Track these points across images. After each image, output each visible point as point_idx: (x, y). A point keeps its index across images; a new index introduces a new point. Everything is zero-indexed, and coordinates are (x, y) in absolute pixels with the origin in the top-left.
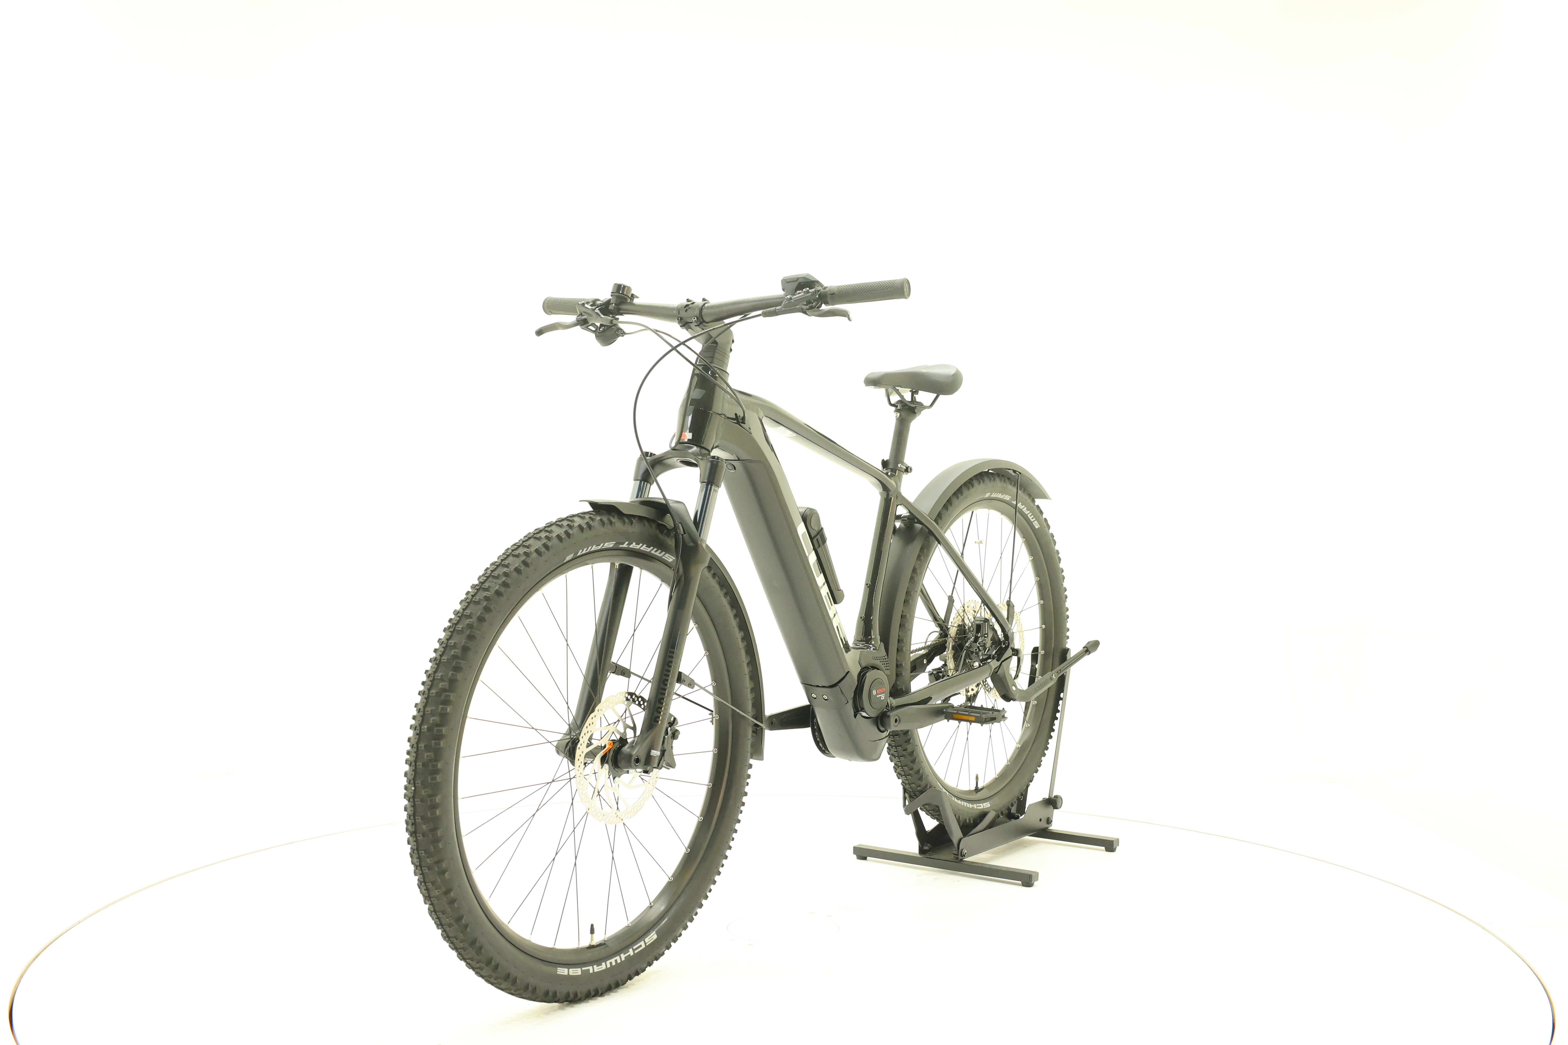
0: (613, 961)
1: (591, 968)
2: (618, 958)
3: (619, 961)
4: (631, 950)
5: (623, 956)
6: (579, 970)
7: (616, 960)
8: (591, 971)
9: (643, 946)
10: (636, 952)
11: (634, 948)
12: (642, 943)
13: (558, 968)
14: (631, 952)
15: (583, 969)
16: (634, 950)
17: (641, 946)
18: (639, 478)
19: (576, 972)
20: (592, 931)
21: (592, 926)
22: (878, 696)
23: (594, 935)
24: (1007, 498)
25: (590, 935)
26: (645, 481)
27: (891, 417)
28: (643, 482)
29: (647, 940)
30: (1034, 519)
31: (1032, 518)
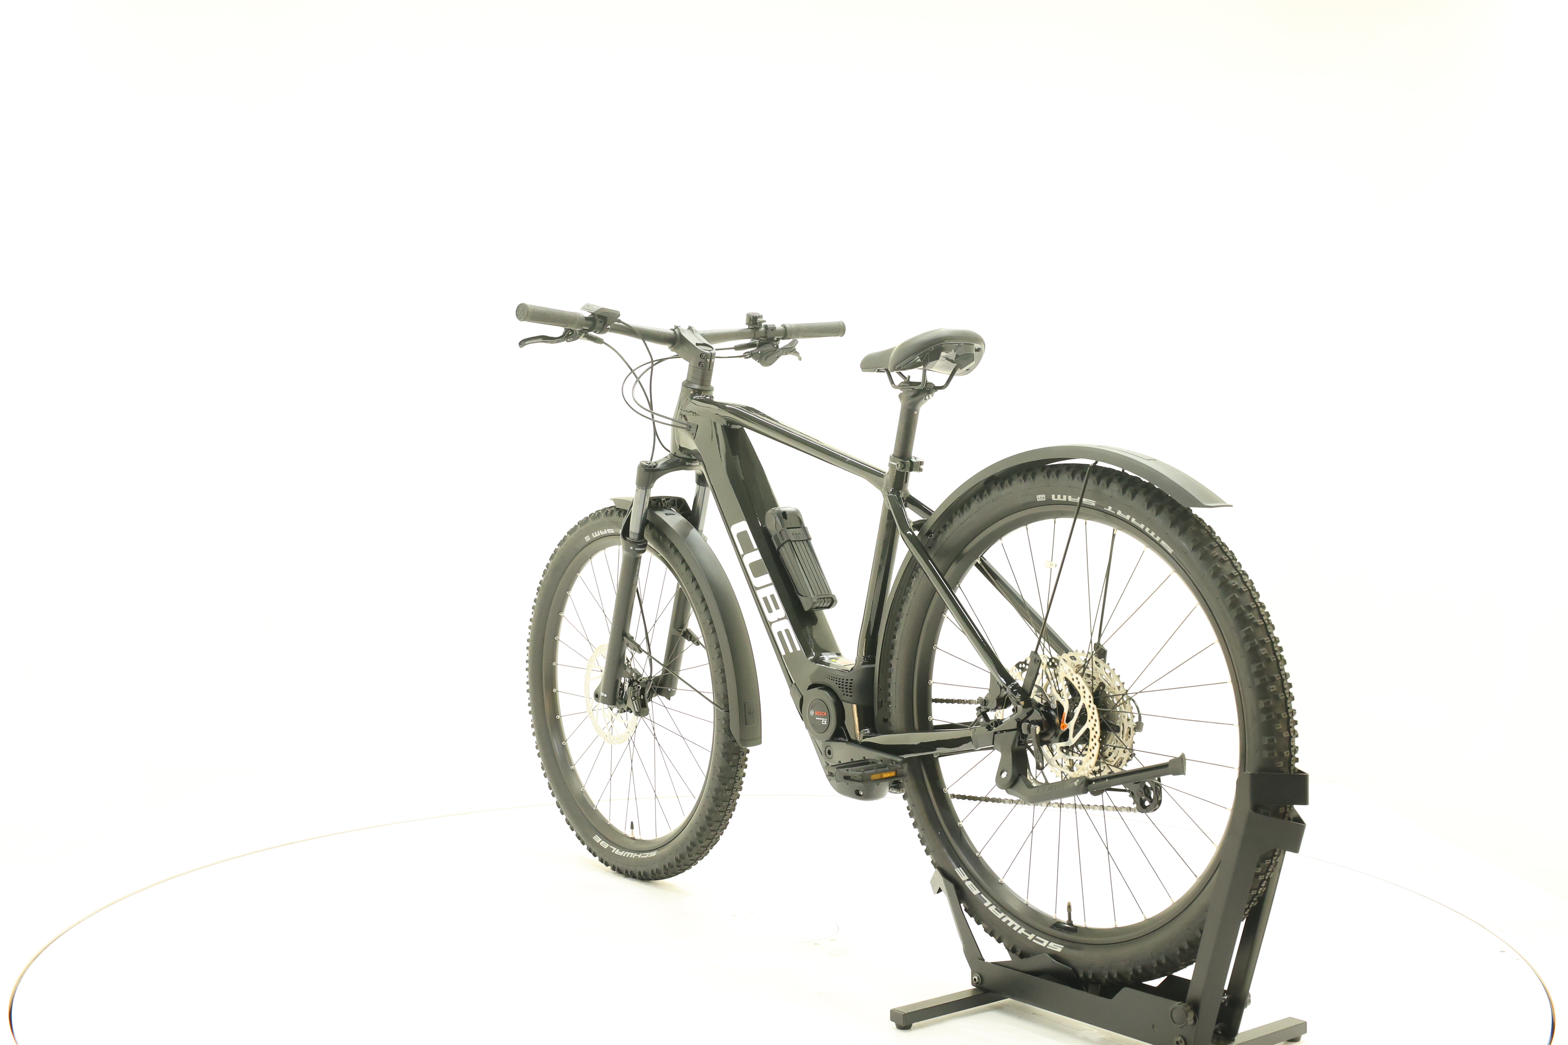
0: (629, 853)
1: (615, 849)
2: (632, 854)
3: (631, 857)
4: (641, 854)
5: (635, 855)
6: (608, 845)
7: (630, 855)
8: (613, 851)
9: (647, 856)
10: (642, 857)
12: (648, 854)
13: (596, 836)
14: (640, 856)
15: (611, 847)
21: (632, 823)
22: (816, 718)
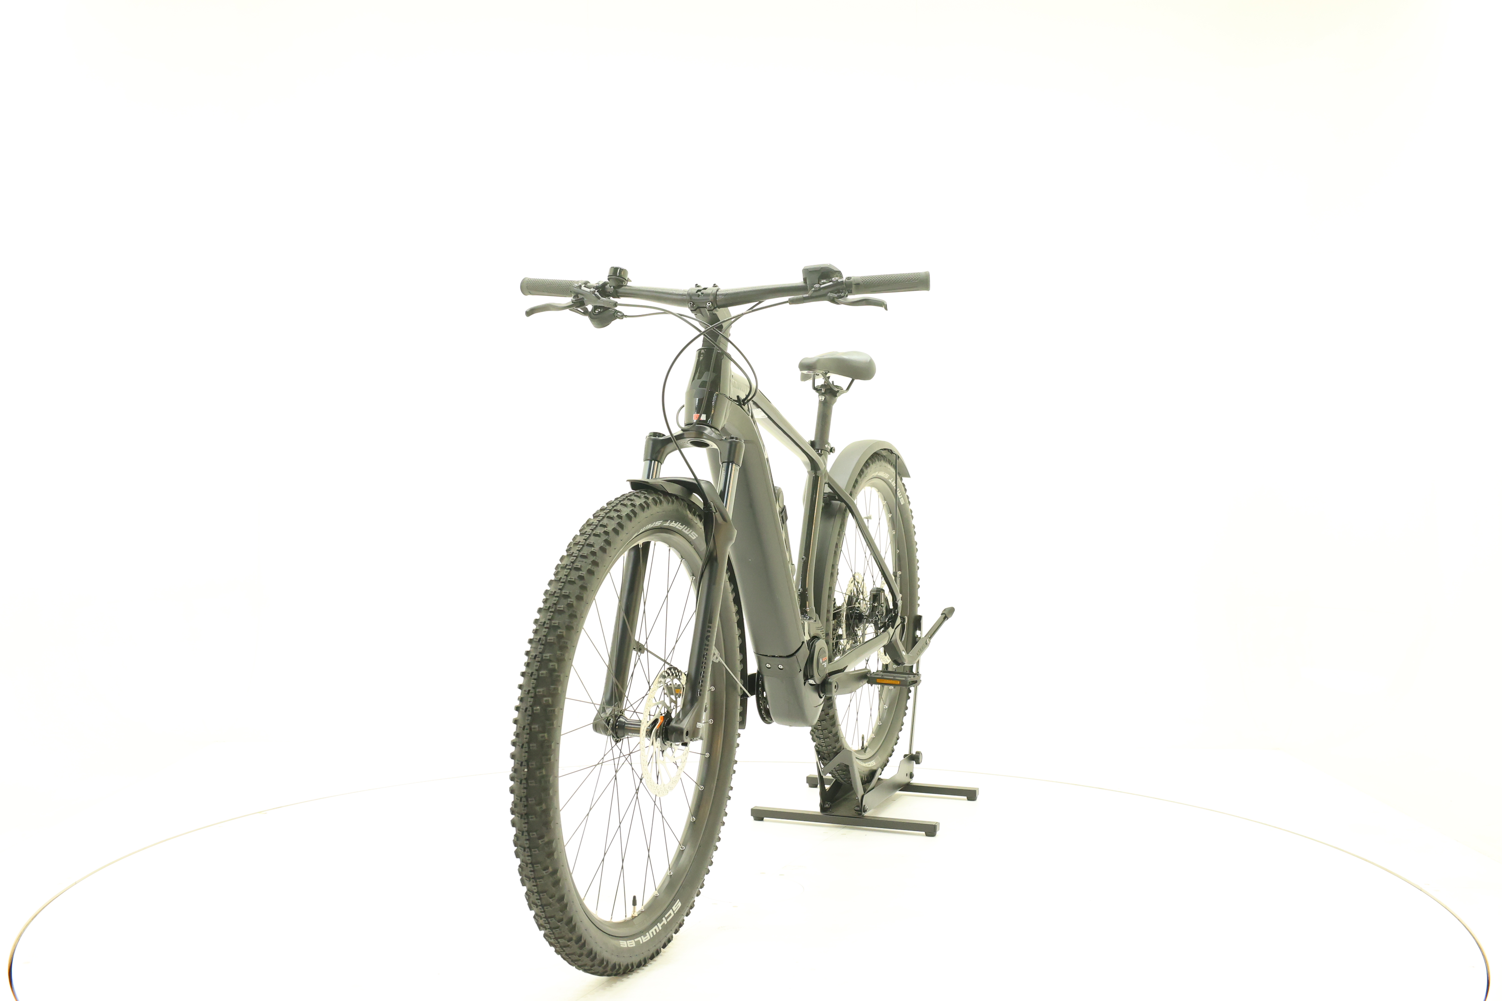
0: (653, 930)
1: (640, 938)
2: (656, 927)
3: (658, 931)
4: (664, 919)
5: (660, 925)
6: (634, 942)
7: (655, 930)
8: (640, 942)
9: (672, 914)
10: (668, 920)
11: (666, 916)
12: (671, 911)
13: (620, 941)
14: (665, 921)
15: (636, 940)
16: (666, 919)
17: (670, 914)
18: (649, 458)
19: (631, 943)
20: (634, 903)
22: (823, 664)
23: (636, 907)
24: (886, 476)
25: (633, 906)
26: (655, 460)
27: (815, 399)
28: (653, 461)
29: (674, 908)
30: (901, 496)
31: (900, 495)
